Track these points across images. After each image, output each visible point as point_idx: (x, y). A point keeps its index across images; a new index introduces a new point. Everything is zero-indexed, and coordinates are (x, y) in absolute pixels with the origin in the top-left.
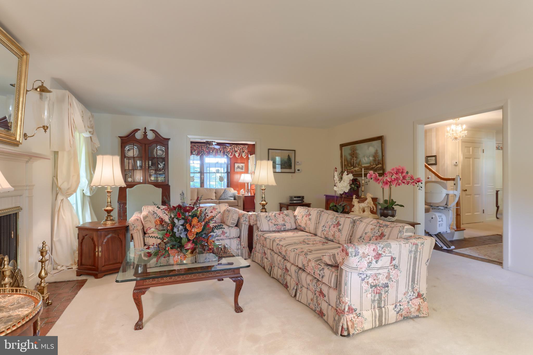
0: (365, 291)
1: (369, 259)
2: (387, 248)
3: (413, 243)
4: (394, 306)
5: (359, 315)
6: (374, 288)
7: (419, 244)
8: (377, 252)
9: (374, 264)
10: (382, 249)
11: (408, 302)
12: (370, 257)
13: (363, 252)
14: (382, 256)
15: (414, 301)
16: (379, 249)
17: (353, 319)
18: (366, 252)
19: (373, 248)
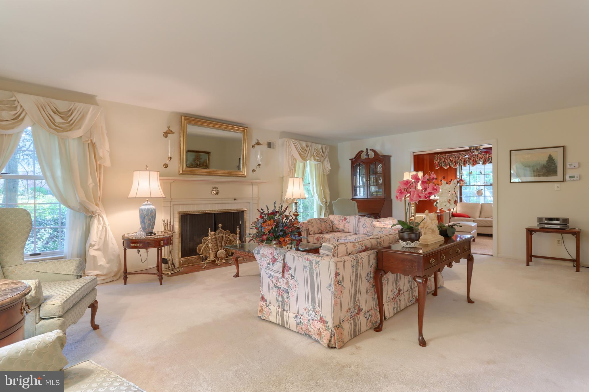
0: (271, 288)
1: (268, 260)
2: (280, 255)
3: (306, 259)
4: (295, 315)
5: (267, 306)
6: (277, 288)
7: (314, 262)
8: (274, 257)
9: (271, 266)
10: (277, 255)
11: (309, 320)
12: (269, 259)
13: (263, 252)
14: (277, 261)
15: (315, 323)
16: (275, 254)
17: (263, 306)
18: (266, 253)
19: (271, 252)
